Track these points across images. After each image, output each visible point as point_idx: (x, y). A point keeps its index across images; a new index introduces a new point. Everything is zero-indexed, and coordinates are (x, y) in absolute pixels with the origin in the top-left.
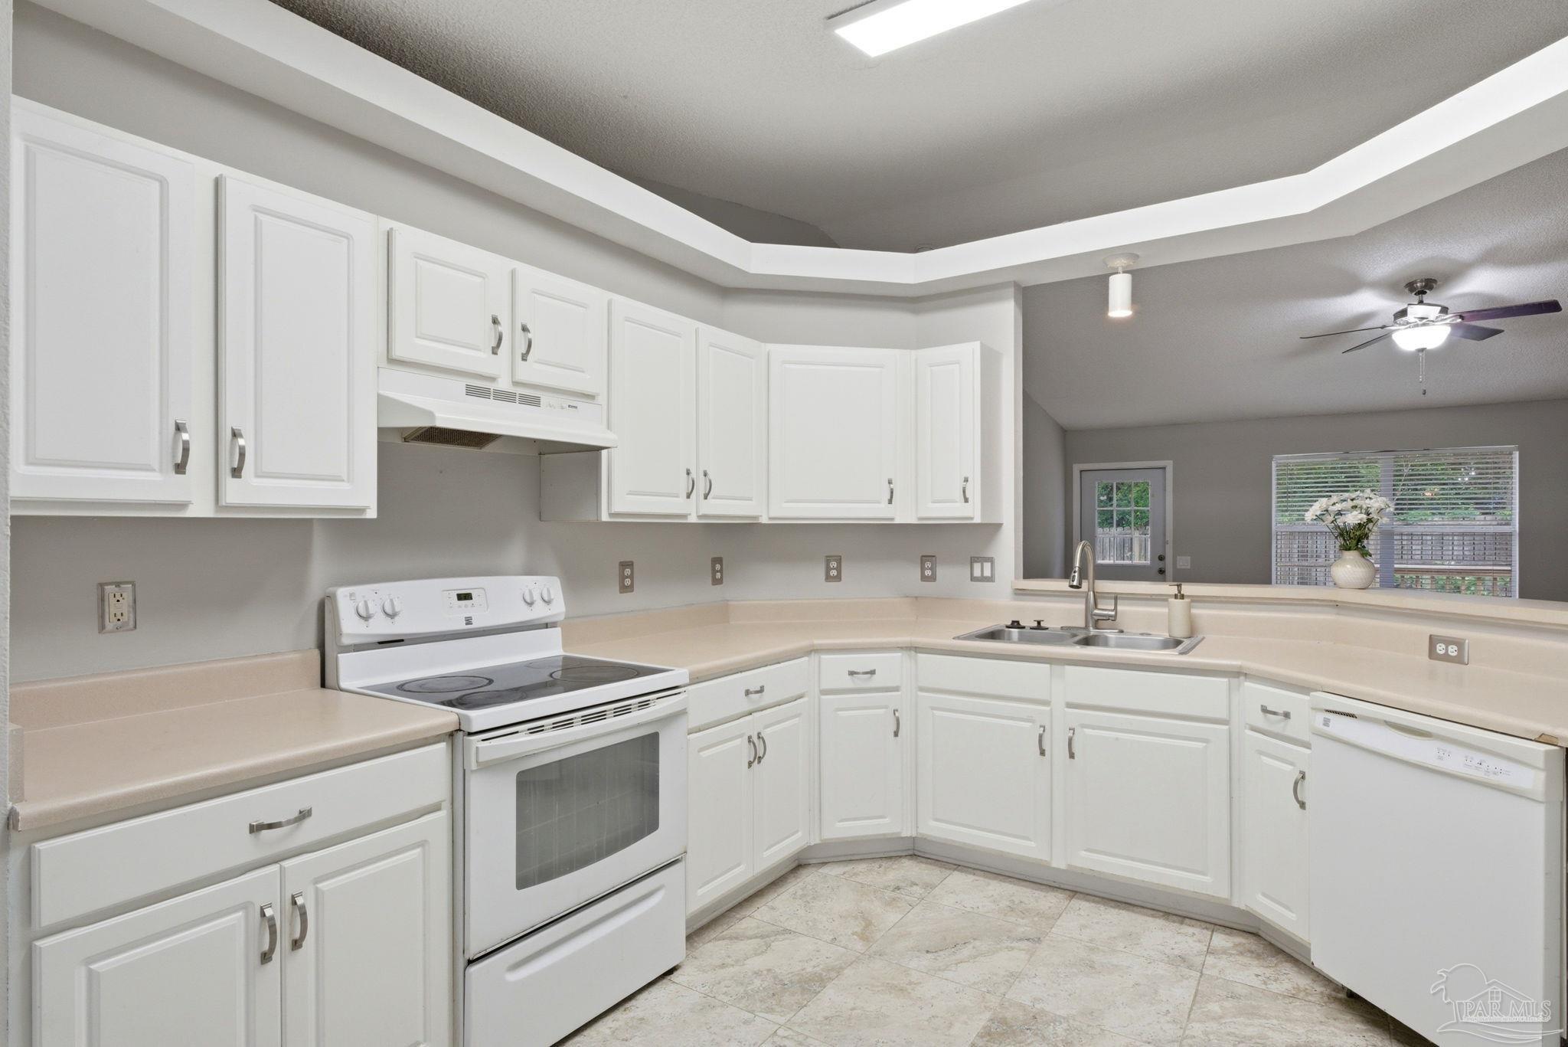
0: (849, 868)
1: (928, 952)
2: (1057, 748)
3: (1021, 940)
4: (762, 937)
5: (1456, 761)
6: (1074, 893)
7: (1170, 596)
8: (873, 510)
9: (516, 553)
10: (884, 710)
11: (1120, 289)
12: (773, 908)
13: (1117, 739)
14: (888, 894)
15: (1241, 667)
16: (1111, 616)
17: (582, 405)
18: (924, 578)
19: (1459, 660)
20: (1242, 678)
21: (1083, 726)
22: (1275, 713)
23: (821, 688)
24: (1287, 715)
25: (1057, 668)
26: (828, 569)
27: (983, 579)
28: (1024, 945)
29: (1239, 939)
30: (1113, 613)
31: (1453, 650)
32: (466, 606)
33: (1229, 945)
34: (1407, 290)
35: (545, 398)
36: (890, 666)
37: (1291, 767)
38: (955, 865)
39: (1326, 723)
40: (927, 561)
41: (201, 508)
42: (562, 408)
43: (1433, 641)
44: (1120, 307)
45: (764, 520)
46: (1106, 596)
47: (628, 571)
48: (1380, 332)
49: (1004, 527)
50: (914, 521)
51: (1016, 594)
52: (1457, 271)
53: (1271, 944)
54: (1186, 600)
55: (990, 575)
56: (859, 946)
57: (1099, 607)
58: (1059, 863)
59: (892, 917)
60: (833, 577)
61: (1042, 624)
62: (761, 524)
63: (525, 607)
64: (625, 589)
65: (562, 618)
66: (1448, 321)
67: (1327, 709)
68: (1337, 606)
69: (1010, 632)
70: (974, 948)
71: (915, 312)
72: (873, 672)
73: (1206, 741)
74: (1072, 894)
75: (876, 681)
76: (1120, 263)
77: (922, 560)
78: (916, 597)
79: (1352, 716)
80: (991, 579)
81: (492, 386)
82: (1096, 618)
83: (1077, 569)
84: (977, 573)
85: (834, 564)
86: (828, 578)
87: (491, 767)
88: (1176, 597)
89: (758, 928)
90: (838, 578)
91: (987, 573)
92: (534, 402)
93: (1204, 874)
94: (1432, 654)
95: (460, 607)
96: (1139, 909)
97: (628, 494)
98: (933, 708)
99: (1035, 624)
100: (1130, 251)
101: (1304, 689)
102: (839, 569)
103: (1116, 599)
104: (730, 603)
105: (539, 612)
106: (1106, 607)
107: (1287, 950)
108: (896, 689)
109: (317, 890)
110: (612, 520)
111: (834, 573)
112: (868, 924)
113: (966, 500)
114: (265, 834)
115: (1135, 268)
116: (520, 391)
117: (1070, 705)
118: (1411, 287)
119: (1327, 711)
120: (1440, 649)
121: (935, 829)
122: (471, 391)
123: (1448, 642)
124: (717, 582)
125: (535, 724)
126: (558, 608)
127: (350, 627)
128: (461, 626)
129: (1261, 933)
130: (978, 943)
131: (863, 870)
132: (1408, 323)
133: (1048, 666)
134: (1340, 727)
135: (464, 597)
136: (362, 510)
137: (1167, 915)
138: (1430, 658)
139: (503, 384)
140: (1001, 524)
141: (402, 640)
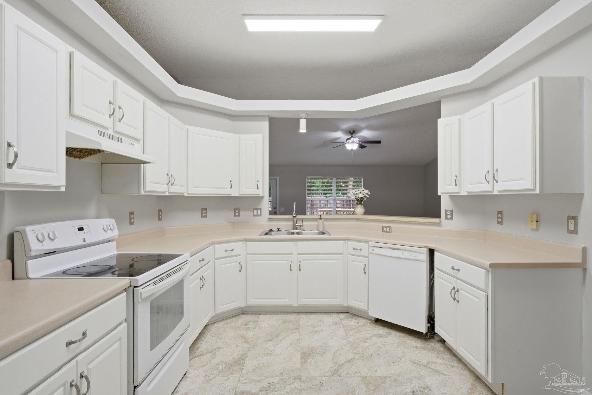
0: (224, 322)
1: (269, 341)
2: (295, 268)
3: (293, 330)
4: (210, 352)
5: (407, 255)
6: (299, 313)
7: (318, 219)
8: (225, 191)
9: (93, 208)
10: (236, 263)
11: (303, 123)
12: (207, 342)
13: (313, 263)
14: (244, 327)
15: (347, 238)
16: (301, 226)
17: (136, 143)
18: (235, 216)
19: (389, 232)
20: (347, 241)
21: (303, 260)
22: (357, 249)
23: (215, 258)
24: (361, 250)
25: (295, 243)
26: (202, 213)
27: (257, 215)
28: (295, 331)
29: (346, 315)
30: (302, 225)
31: (388, 229)
32: (82, 233)
33: (344, 317)
34: (349, 133)
35: (125, 139)
36: (238, 247)
37: (362, 264)
38: (259, 313)
39: (373, 250)
40: (237, 211)
42: (130, 145)
43: (383, 227)
44: (303, 129)
45: (186, 195)
46: (300, 219)
47: (132, 216)
48: (341, 144)
49: (265, 198)
50: (238, 195)
51: (269, 220)
52: (360, 130)
53: (353, 314)
54: (323, 220)
55: (260, 214)
56: (247, 345)
57: (297, 223)
58: (295, 305)
59: (250, 334)
60: (204, 216)
61: (280, 230)
62: (184, 196)
63: (104, 233)
64: (132, 224)
65: (117, 237)
66: (358, 143)
67: (374, 246)
68: (358, 220)
69: (271, 233)
70: (282, 336)
71: (233, 120)
72: (233, 250)
73: (338, 260)
74: (298, 313)
75: (234, 253)
76: (303, 115)
77: (234, 209)
78: (233, 223)
79: (381, 247)
80: (260, 215)
81: (106, 132)
82: (297, 226)
83: (295, 211)
84: (255, 213)
85: (204, 212)
86: (203, 217)
87: (144, 300)
88: (320, 219)
89: (206, 350)
90: (206, 217)
91: (259, 213)
92: (121, 140)
93: (336, 298)
94: (383, 231)
95: (80, 234)
96: (318, 313)
97: (150, 183)
98: (253, 260)
99: (278, 230)
100: (306, 112)
101: (367, 242)
102: (206, 213)
103: (303, 220)
104: (164, 228)
105: (109, 235)
106: (299, 223)
107: (357, 314)
108: (239, 255)
111: (205, 215)
112: (245, 338)
113: (258, 188)
114: (72, 346)
115: (307, 117)
116: (117, 135)
117: (299, 254)
118: (350, 132)
119: (373, 247)
120: (385, 229)
121: (253, 302)
122: (99, 133)
123: (387, 227)
124: (160, 219)
126: (116, 233)
127: (34, 246)
128: (81, 243)
129: (349, 312)
130: (282, 334)
131: (230, 322)
132: (349, 142)
133: (292, 242)
134: (377, 250)
135: (80, 229)
136: (59, 187)
137: (325, 313)
138: (383, 232)
139: (111, 132)
140: (264, 197)
141: (56, 252)
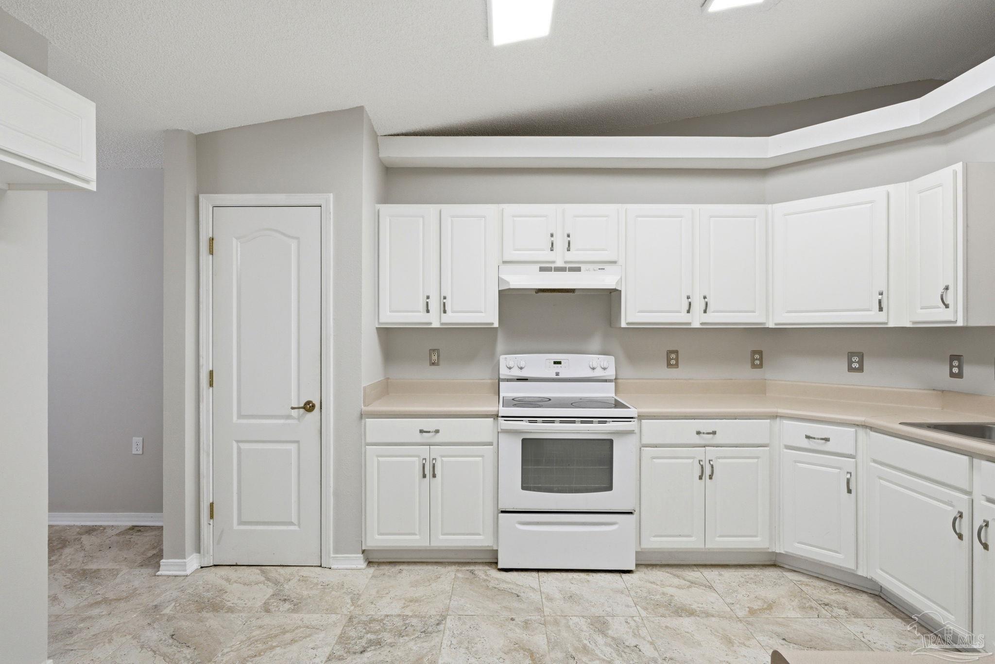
9: (596, 343)
10: (839, 470)
14: (814, 604)
17: (608, 267)
18: (952, 374)
26: (850, 363)
32: (557, 367)
35: (582, 267)
40: (955, 359)
41: (436, 324)
42: (595, 270)
45: (770, 326)
47: (673, 356)
50: (909, 325)
56: (744, 614)
59: (793, 614)
60: (856, 368)
62: (768, 328)
63: (591, 370)
64: (671, 366)
65: (611, 378)
72: (828, 439)
77: (950, 359)
81: (553, 266)
85: (856, 359)
86: (851, 369)
90: (860, 369)
92: (578, 269)
95: (554, 367)
98: (879, 478)
102: (861, 363)
104: (767, 382)
105: (598, 373)
109: (442, 460)
110: (627, 326)
111: (856, 365)
112: (768, 609)
113: (947, 306)
114: (424, 434)
116: (568, 266)
122: (542, 269)
124: (757, 367)
125: (533, 419)
126: (611, 373)
127: (504, 372)
128: (554, 376)
133: (968, 458)
135: (557, 363)
136: (492, 324)
139: (559, 264)
141: (527, 379)
